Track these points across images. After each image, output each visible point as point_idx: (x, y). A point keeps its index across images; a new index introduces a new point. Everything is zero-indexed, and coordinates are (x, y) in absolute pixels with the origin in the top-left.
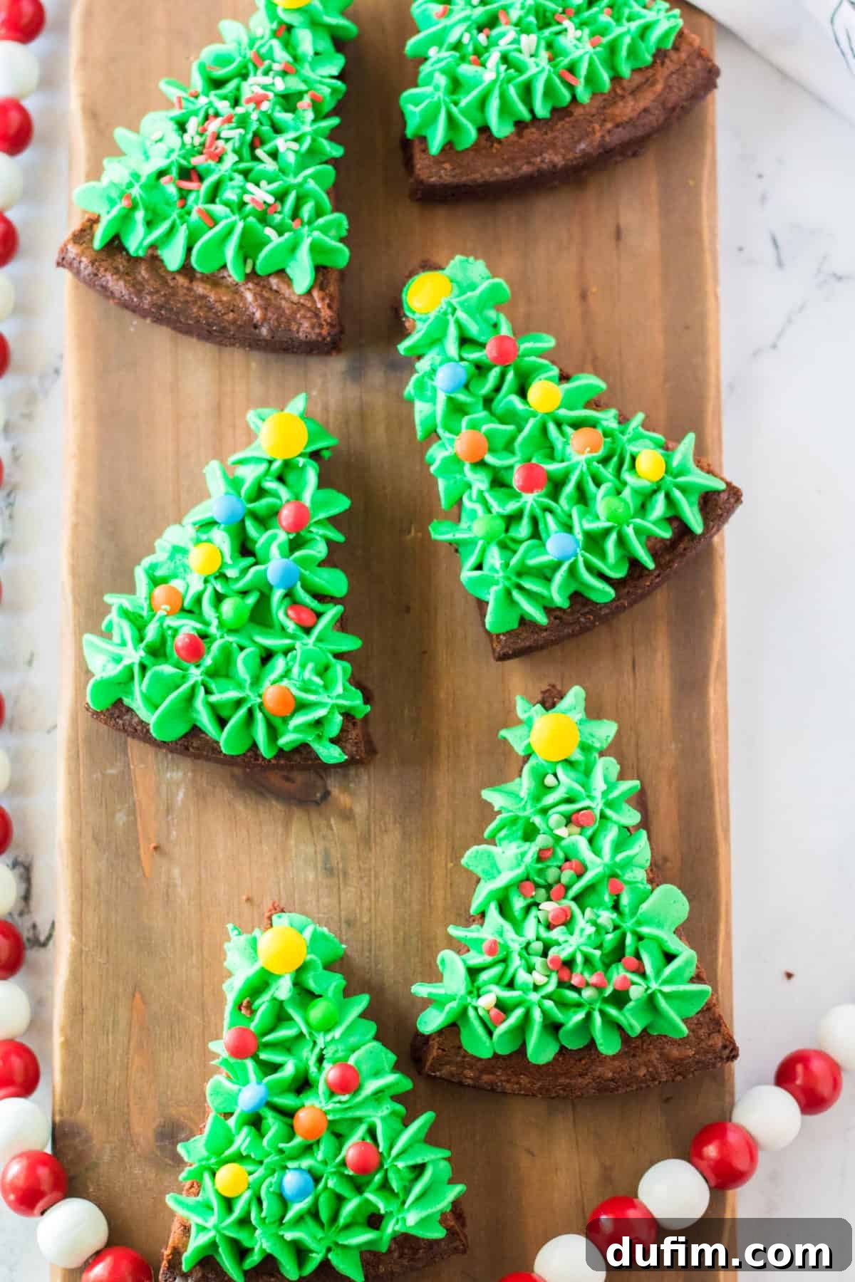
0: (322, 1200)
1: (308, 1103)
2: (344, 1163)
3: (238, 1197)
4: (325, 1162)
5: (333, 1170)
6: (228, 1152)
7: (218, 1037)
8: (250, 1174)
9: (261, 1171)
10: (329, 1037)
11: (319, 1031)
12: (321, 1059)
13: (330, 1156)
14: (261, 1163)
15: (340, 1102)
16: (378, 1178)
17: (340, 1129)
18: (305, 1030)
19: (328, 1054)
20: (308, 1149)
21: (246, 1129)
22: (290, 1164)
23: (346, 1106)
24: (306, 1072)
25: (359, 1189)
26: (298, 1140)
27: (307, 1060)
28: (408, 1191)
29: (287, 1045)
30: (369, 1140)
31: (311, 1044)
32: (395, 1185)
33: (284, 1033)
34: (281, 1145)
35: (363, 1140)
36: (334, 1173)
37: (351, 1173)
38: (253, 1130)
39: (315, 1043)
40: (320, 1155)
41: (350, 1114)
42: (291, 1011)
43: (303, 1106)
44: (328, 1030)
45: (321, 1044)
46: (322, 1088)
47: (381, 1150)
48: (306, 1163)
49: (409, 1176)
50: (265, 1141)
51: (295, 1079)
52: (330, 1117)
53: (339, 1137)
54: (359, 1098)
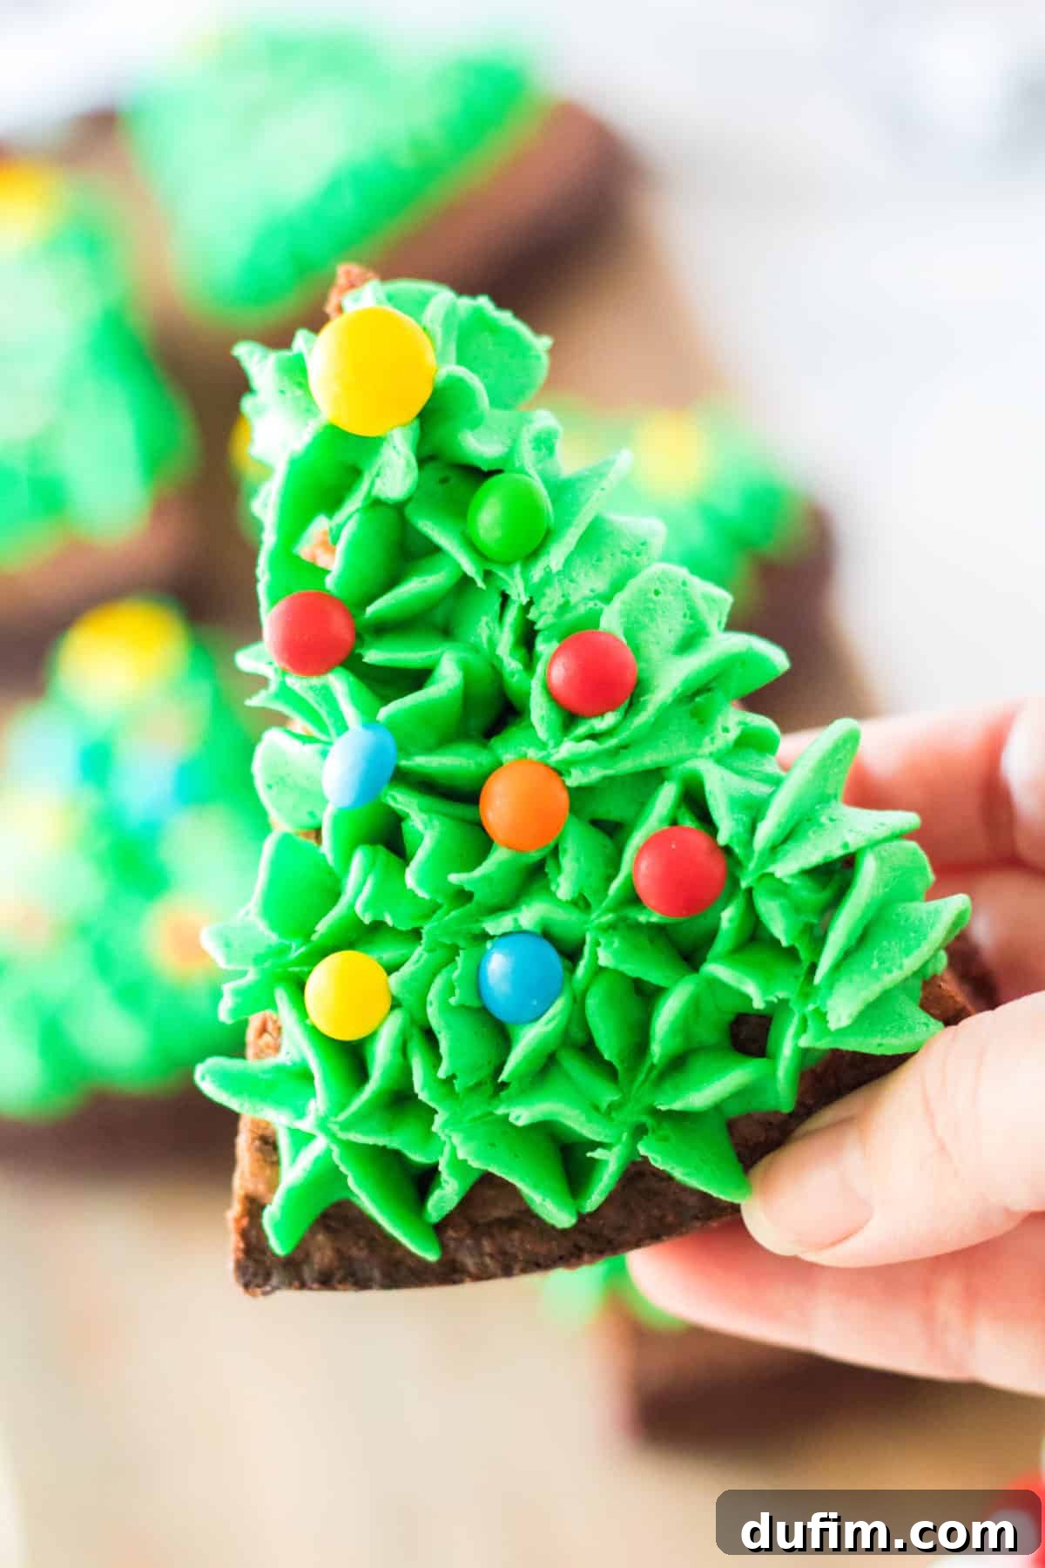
0: (592, 1003)
1: (508, 758)
2: (633, 899)
3: (373, 1036)
4: (582, 903)
5: (610, 917)
6: (323, 927)
7: (251, 631)
8: (391, 969)
9: (419, 956)
10: (537, 573)
11: (507, 564)
12: (527, 638)
13: (595, 881)
14: (416, 934)
15: (593, 736)
16: (729, 917)
17: (612, 809)
18: (470, 567)
19: (543, 617)
20: (535, 876)
21: (359, 858)
22: (492, 926)
23: (612, 742)
24: (497, 673)
25: (691, 956)
26: (499, 856)
27: (492, 643)
28: (818, 939)
29: (439, 616)
30: (688, 822)
31: (497, 601)
32: (780, 926)
33: (418, 587)
34: (455, 878)
35: (674, 823)
36: (612, 927)
37: (655, 918)
38: (382, 851)
39: (505, 598)
40: (564, 885)
41: (628, 764)
42: (431, 528)
43: (500, 764)
44: (533, 555)
45: (519, 596)
46: (540, 710)
47: (722, 839)
48: (529, 915)
49: (811, 895)
50: (411, 876)
51: (468, 698)
52: (575, 779)
53: (613, 831)
54: (643, 718)
